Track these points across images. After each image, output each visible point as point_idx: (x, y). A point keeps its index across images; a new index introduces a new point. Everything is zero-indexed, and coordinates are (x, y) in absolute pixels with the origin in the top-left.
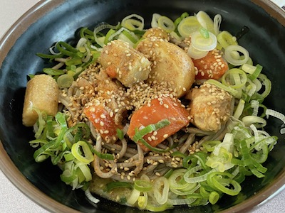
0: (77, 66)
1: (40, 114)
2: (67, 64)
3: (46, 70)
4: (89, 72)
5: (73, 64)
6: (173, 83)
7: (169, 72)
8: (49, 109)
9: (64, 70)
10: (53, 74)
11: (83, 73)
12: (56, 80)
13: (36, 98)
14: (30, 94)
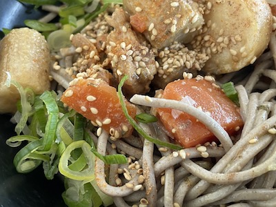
0: (78, 18)
1: (22, 92)
2: (61, 15)
3: (29, 23)
4: (96, 26)
5: (72, 14)
6: (239, 39)
7: (234, 21)
8: (37, 83)
9: (57, 25)
10: (40, 29)
11: (88, 27)
12: (46, 39)
13: (15, 65)
14: (5, 60)
